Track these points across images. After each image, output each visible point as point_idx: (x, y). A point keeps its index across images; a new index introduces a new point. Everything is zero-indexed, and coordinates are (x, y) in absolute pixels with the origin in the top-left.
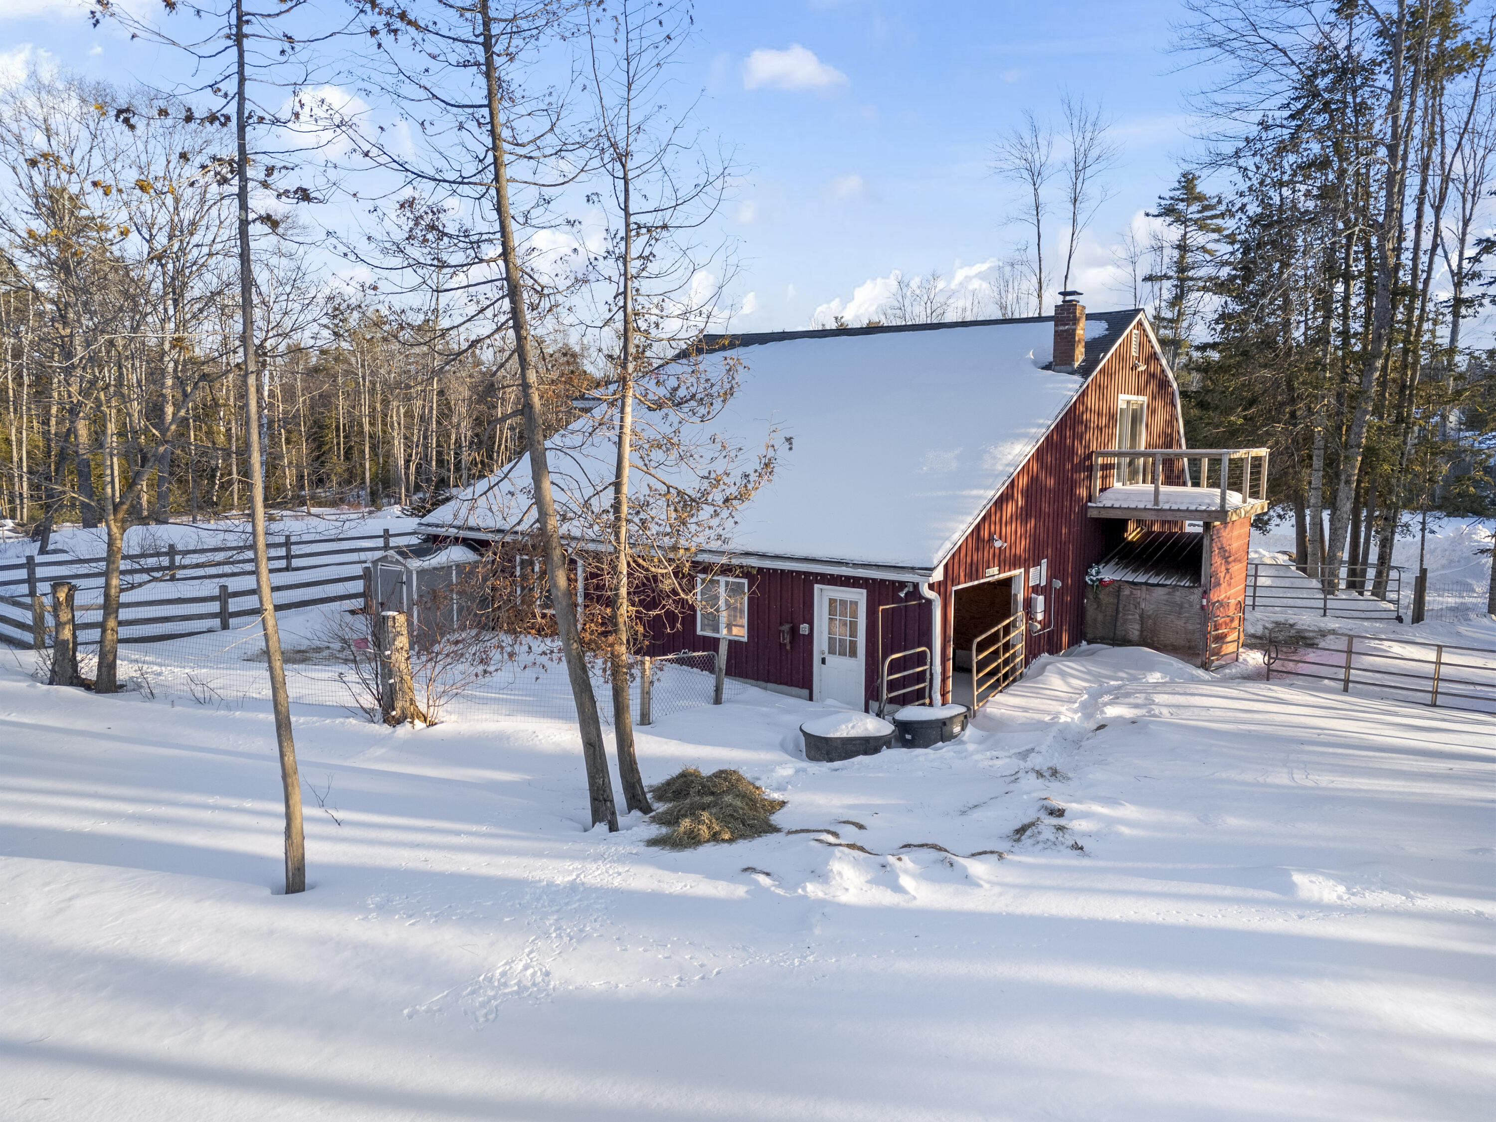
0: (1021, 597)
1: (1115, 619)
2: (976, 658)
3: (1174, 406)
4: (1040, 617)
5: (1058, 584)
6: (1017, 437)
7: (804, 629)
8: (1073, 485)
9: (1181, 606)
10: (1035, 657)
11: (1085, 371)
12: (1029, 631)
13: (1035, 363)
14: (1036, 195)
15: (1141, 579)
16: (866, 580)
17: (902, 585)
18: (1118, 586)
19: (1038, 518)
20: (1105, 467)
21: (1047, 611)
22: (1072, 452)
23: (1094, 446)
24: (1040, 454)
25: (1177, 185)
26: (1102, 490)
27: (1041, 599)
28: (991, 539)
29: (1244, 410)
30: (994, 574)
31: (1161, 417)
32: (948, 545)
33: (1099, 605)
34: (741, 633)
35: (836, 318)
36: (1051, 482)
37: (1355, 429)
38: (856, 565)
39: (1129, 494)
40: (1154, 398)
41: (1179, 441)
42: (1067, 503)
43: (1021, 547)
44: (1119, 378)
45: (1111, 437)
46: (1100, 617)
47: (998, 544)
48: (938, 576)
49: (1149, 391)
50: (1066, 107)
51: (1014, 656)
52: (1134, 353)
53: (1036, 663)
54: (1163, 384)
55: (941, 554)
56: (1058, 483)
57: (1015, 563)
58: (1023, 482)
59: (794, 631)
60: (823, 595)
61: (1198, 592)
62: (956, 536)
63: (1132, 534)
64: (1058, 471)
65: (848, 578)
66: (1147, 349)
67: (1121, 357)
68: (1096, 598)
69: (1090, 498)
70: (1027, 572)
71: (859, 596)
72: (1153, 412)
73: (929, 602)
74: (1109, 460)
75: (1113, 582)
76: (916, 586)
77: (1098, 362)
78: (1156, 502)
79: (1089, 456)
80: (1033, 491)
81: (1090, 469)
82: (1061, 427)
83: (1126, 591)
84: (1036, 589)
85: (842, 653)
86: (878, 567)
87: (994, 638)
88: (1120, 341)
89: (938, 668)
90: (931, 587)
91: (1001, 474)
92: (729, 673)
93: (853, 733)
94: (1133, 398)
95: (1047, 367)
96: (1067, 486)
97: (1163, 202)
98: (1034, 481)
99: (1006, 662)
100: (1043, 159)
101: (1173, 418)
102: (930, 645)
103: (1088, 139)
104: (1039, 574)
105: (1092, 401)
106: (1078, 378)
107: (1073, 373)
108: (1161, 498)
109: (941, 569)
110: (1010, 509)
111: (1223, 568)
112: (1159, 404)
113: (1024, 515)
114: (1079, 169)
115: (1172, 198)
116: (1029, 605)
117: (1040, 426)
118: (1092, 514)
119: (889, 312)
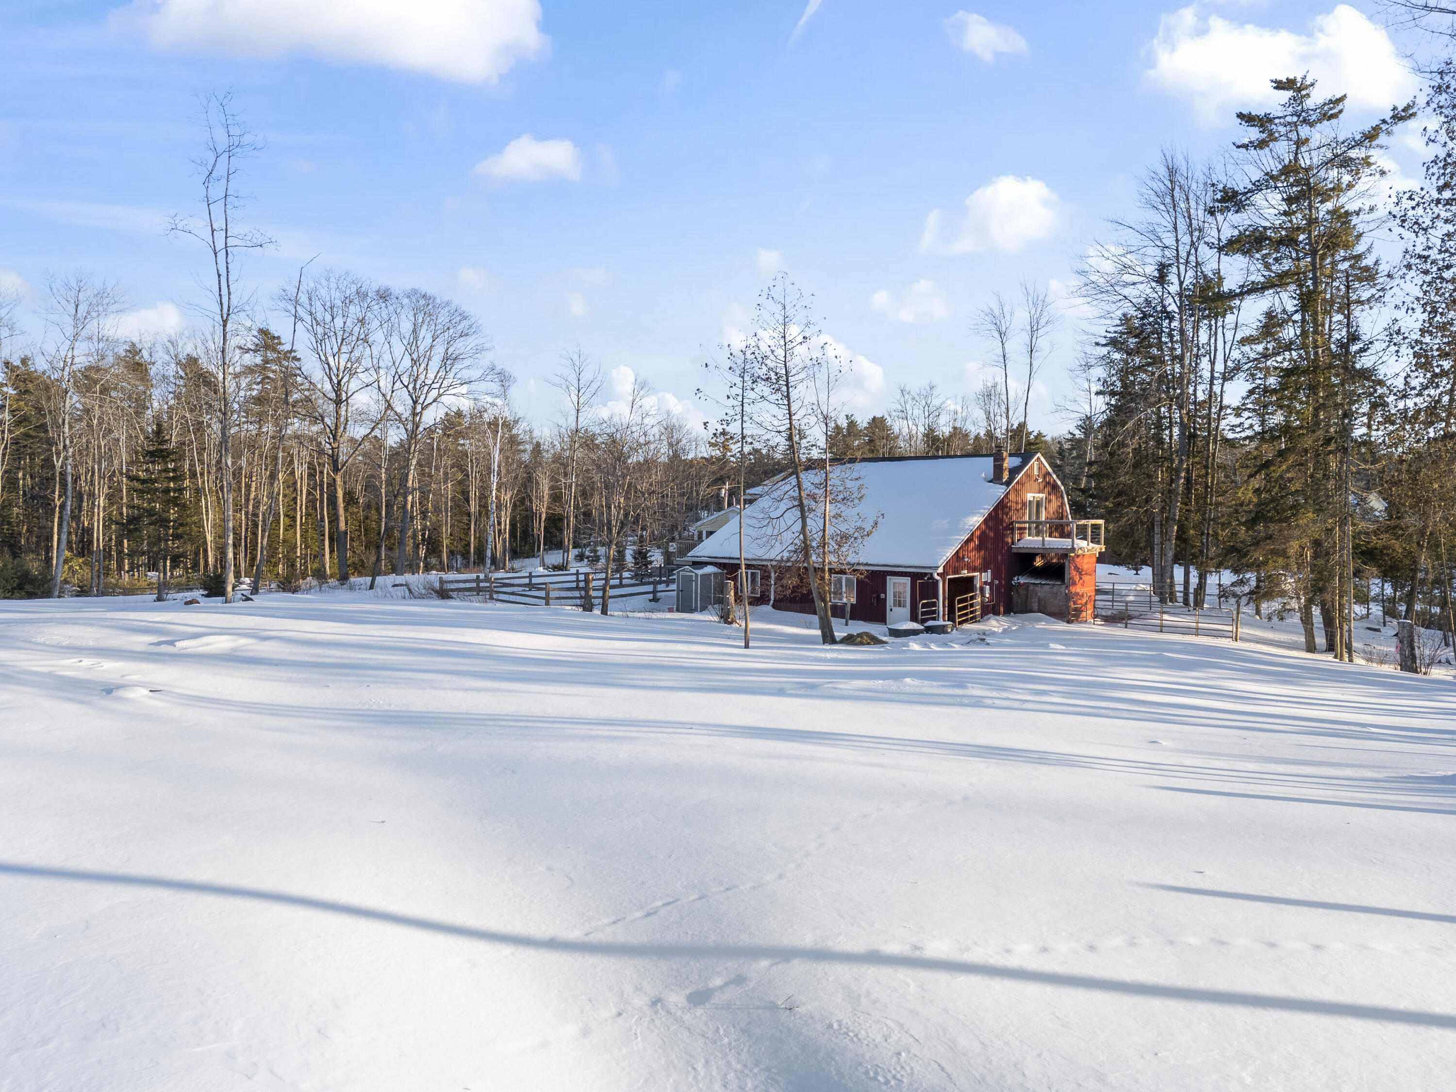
0: (978, 586)
1: (1026, 601)
2: (957, 606)
3: (1063, 498)
4: (987, 595)
5: (997, 582)
6: (975, 514)
7: (883, 596)
8: (1004, 536)
9: (1056, 594)
10: (986, 614)
11: (1008, 483)
12: (982, 601)
13: (985, 479)
14: (1003, 348)
15: (1038, 582)
16: (910, 573)
17: (926, 574)
18: (1027, 585)
19: (986, 550)
20: (1020, 529)
21: (991, 594)
22: (1002, 521)
23: (1014, 518)
24: (986, 521)
25: (1118, 322)
26: (1018, 540)
27: (988, 587)
28: (963, 558)
29: (1114, 499)
30: (965, 573)
31: (1054, 504)
32: (945, 558)
33: (1019, 595)
34: (853, 600)
35: (847, 416)
36: (992, 534)
37: (1172, 511)
38: (906, 567)
39: (1031, 541)
40: (1049, 494)
41: (1067, 516)
42: (1000, 545)
43: (978, 563)
44: (1027, 485)
45: (1024, 514)
46: (1019, 601)
47: (966, 560)
48: (940, 570)
49: (1046, 490)
50: (1023, 288)
51: (975, 611)
52: (1036, 473)
53: (986, 617)
54: (1055, 487)
55: (942, 561)
56: (995, 535)
57: (975, 569)
58: (978, 533)
59: (878, 597)
60: (891, 581)
61: (1064, 587)
62: (948, 555)
63: (1038, 562)
64: (996, 529)
65: (902, 572)
66: (1044, 471)
67: (1027, 475)
68: (1017, 591)
69: (1013, 543)
70: (981, 575)
71: (907, 580)
72: (1050, 501)
73: (937, 581)
74: (1023, 525)
75: (1025, 583)
76: (931, 574)
77: (1014, 478)
78: (1043, 545)
79: (1012, 523)
80: (983, 537)
81: (1013, 529)
82: (996, 509)
83: (1031, 588)
84: (986, 583)
85: (900, 606)
86: (916, 567)
87: (965, 600)
88: (1027, 467)
89: (941, 609)
90: (938, 574)
91: (968, 529)
92: (851, 618)
93: (908, 628)
94: (1037, 495)
95: (990, 481)
96: (1000, 537)
97: (1109, 335)
98: (983, 533)
99: (972, 612)
100: (1008, 324)
101: (1063, 504)
102: (938, 599)
103: (1039, 310)
104: (987, 576)
105: (1012, 497)
106: (1004, 487)
107: (1002, 484)
108: (1046, 543)
109: (942, 567)
110: (972, 545)
111: (1078, 577)
112: (1053, 497)
113: (979, 548)
114: (1033, 331)
115: (1115, 332)
116: (982, 590)
117: (985, 509)
118: (1014, 551)
119: (894, 414)
